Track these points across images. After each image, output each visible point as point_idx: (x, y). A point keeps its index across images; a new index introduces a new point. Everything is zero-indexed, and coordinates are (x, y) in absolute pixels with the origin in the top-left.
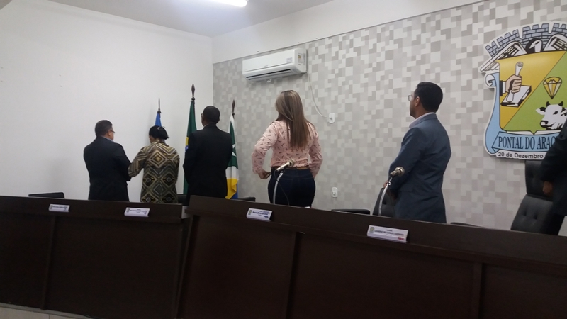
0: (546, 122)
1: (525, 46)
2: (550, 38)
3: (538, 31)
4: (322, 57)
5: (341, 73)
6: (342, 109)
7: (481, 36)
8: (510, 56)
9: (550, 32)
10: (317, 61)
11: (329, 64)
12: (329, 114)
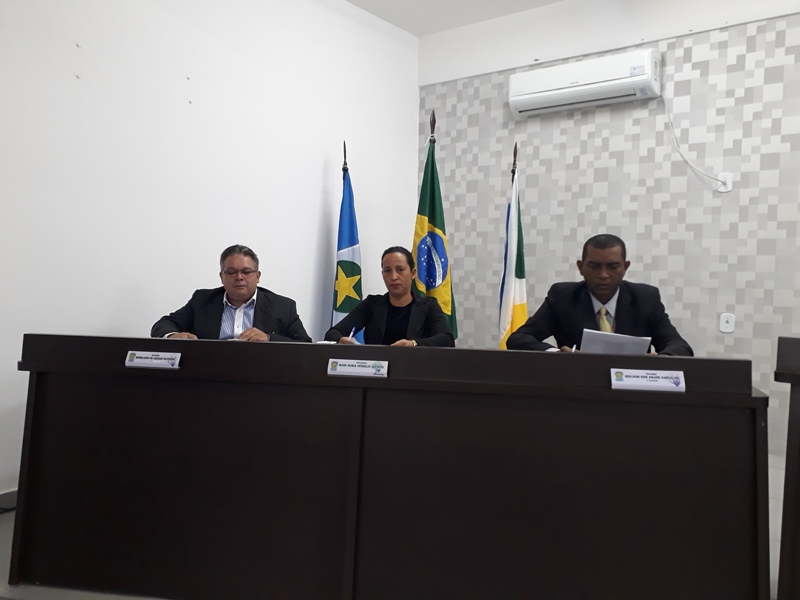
5: (751, 96)
10: (688, 73)
12: (717, 175)
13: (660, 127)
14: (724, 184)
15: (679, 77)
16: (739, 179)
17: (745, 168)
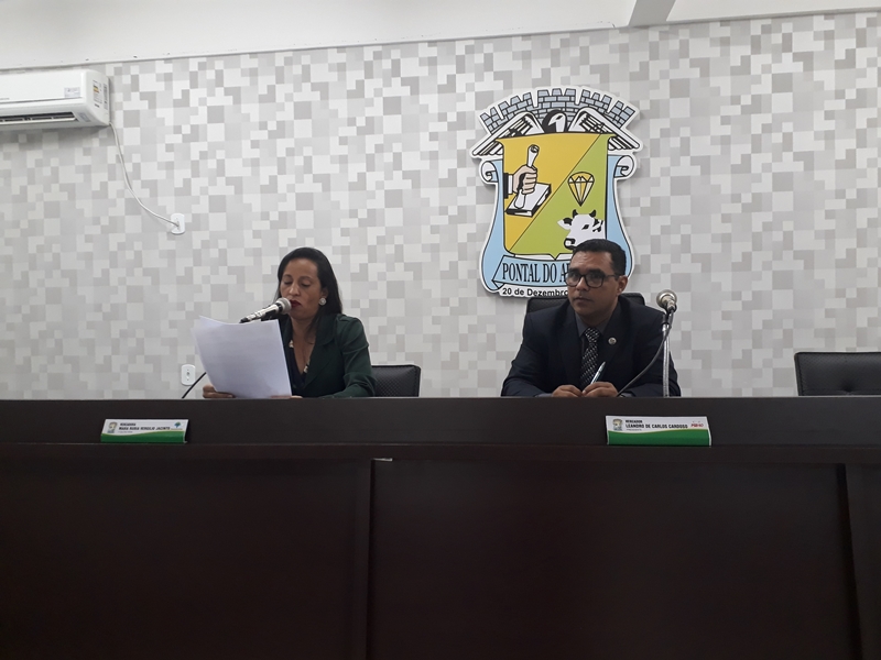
0: (573, 241)
1: (541, 121)
2: (577, 112)
3: (560, 99)
4: (150, 97)
5: (195, 134)
6: (203, 207)
7: (471, 97)
8: (519, 134)
9: (577, 103)
10: (136, 103)
11: (166, 114)
12: (170, 216)
13: (112, 159)
14: (177, 225)
15: (127, 106)
16: (190, 221)
17: (196, 209)
